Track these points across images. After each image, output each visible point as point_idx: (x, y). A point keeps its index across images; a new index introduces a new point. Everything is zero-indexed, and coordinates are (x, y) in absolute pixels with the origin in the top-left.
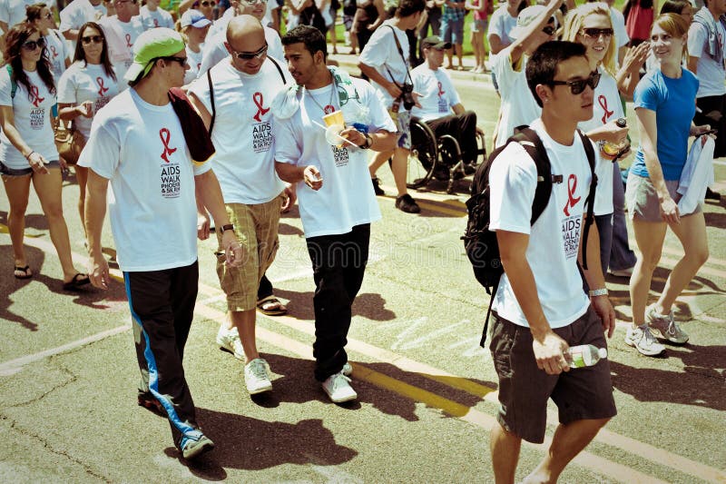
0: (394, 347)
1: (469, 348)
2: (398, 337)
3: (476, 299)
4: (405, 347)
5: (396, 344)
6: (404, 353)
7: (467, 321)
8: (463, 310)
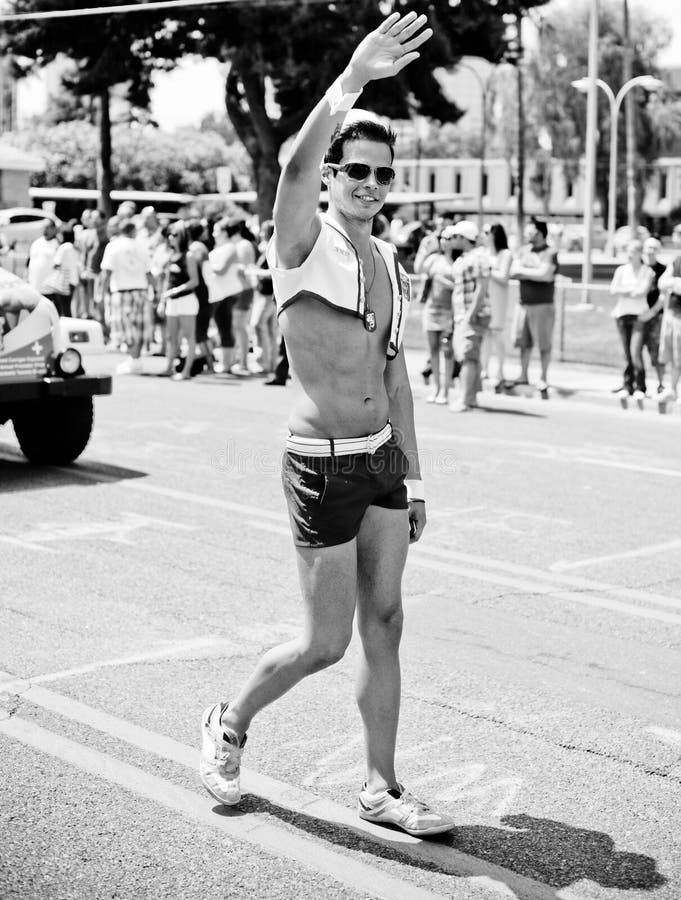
0: (308, 781)
1: (449, 785)
2: (318, 764)
3: (467, 702)
4: (328, 782)
5: (314, 775)
6: (326, 792)
7: (449, 739)
8: (442, 720)
